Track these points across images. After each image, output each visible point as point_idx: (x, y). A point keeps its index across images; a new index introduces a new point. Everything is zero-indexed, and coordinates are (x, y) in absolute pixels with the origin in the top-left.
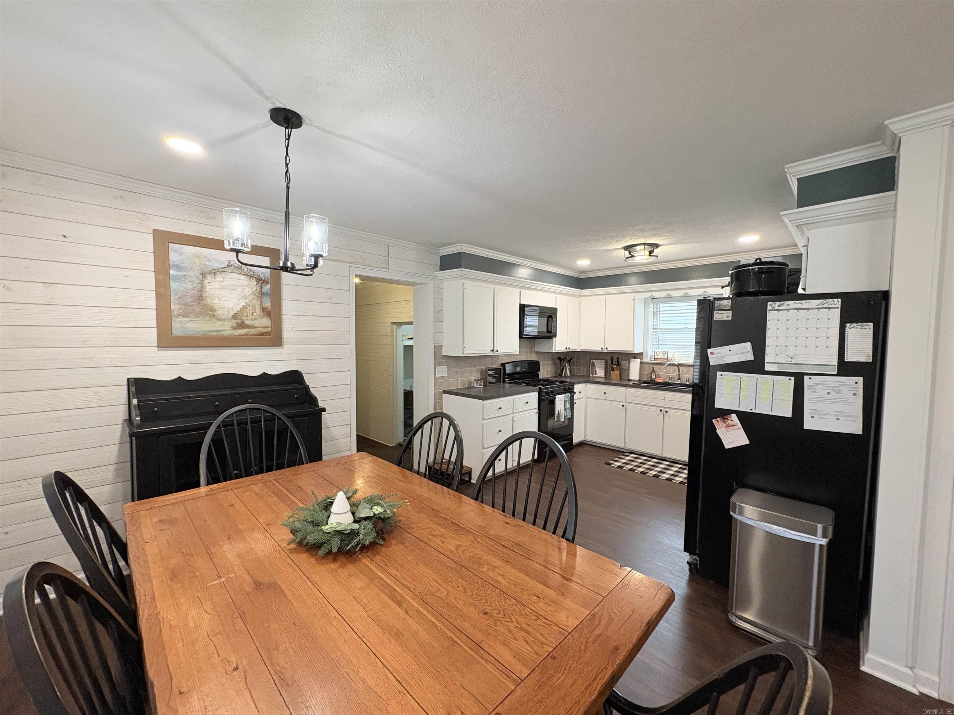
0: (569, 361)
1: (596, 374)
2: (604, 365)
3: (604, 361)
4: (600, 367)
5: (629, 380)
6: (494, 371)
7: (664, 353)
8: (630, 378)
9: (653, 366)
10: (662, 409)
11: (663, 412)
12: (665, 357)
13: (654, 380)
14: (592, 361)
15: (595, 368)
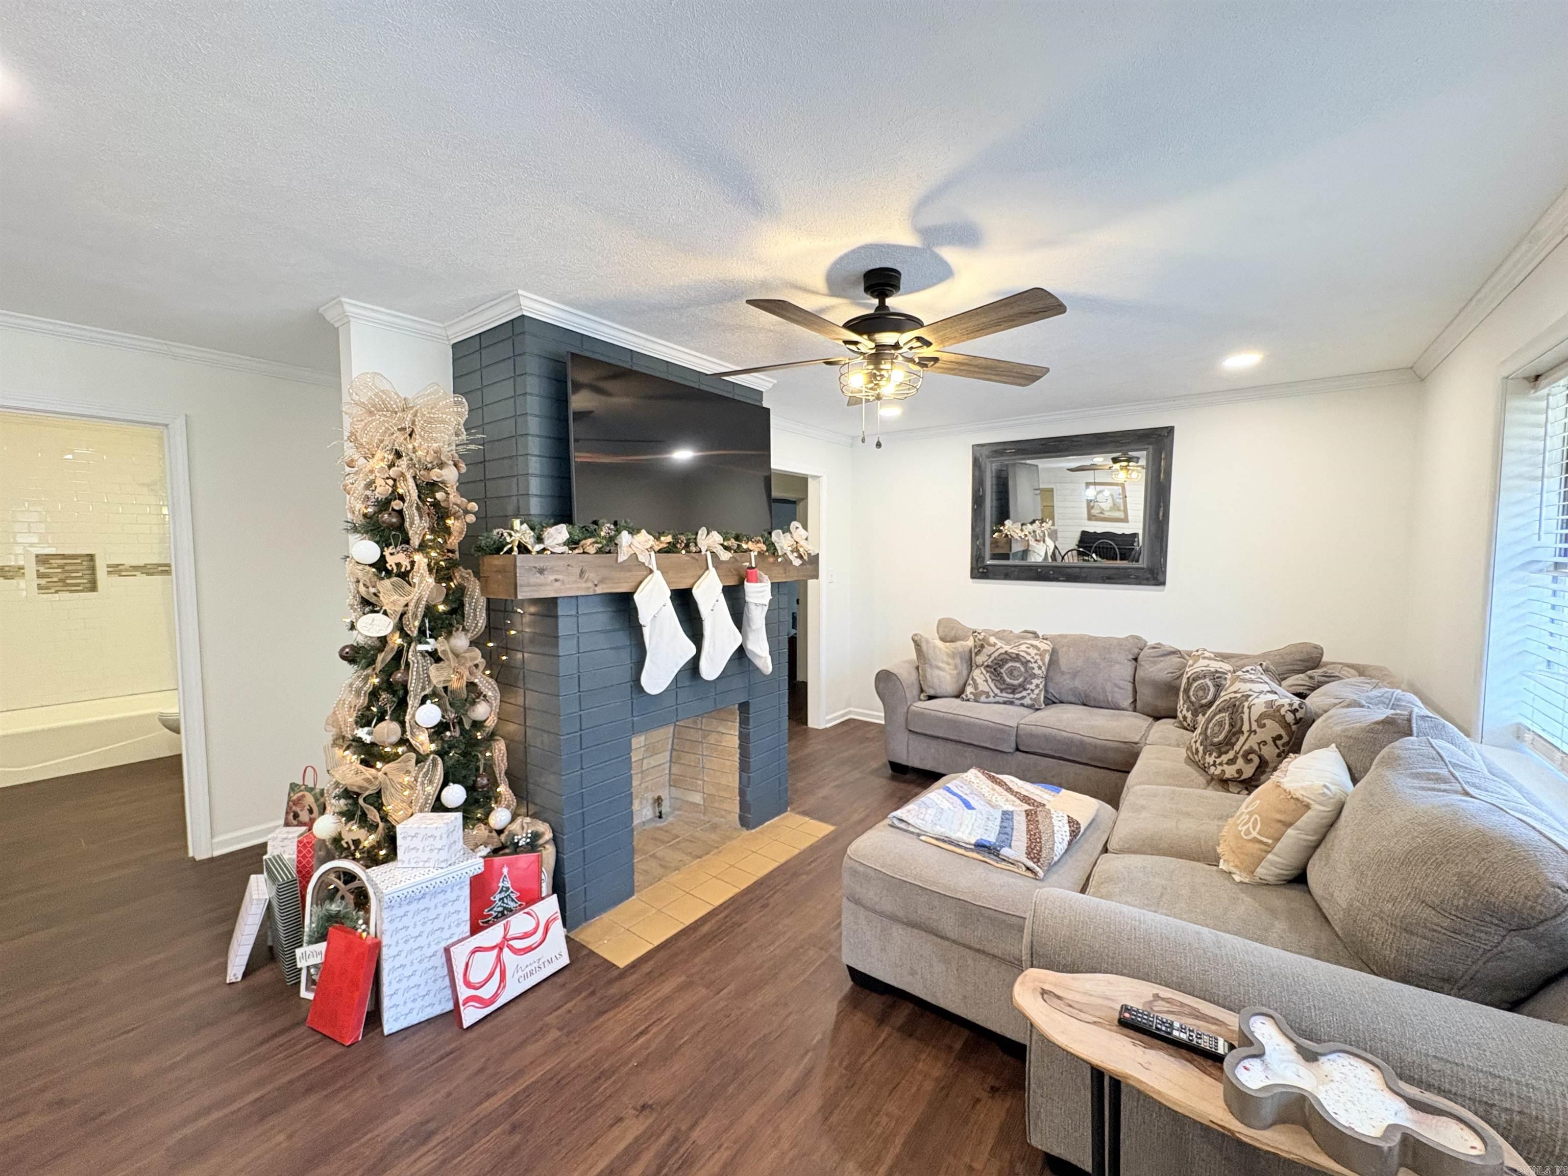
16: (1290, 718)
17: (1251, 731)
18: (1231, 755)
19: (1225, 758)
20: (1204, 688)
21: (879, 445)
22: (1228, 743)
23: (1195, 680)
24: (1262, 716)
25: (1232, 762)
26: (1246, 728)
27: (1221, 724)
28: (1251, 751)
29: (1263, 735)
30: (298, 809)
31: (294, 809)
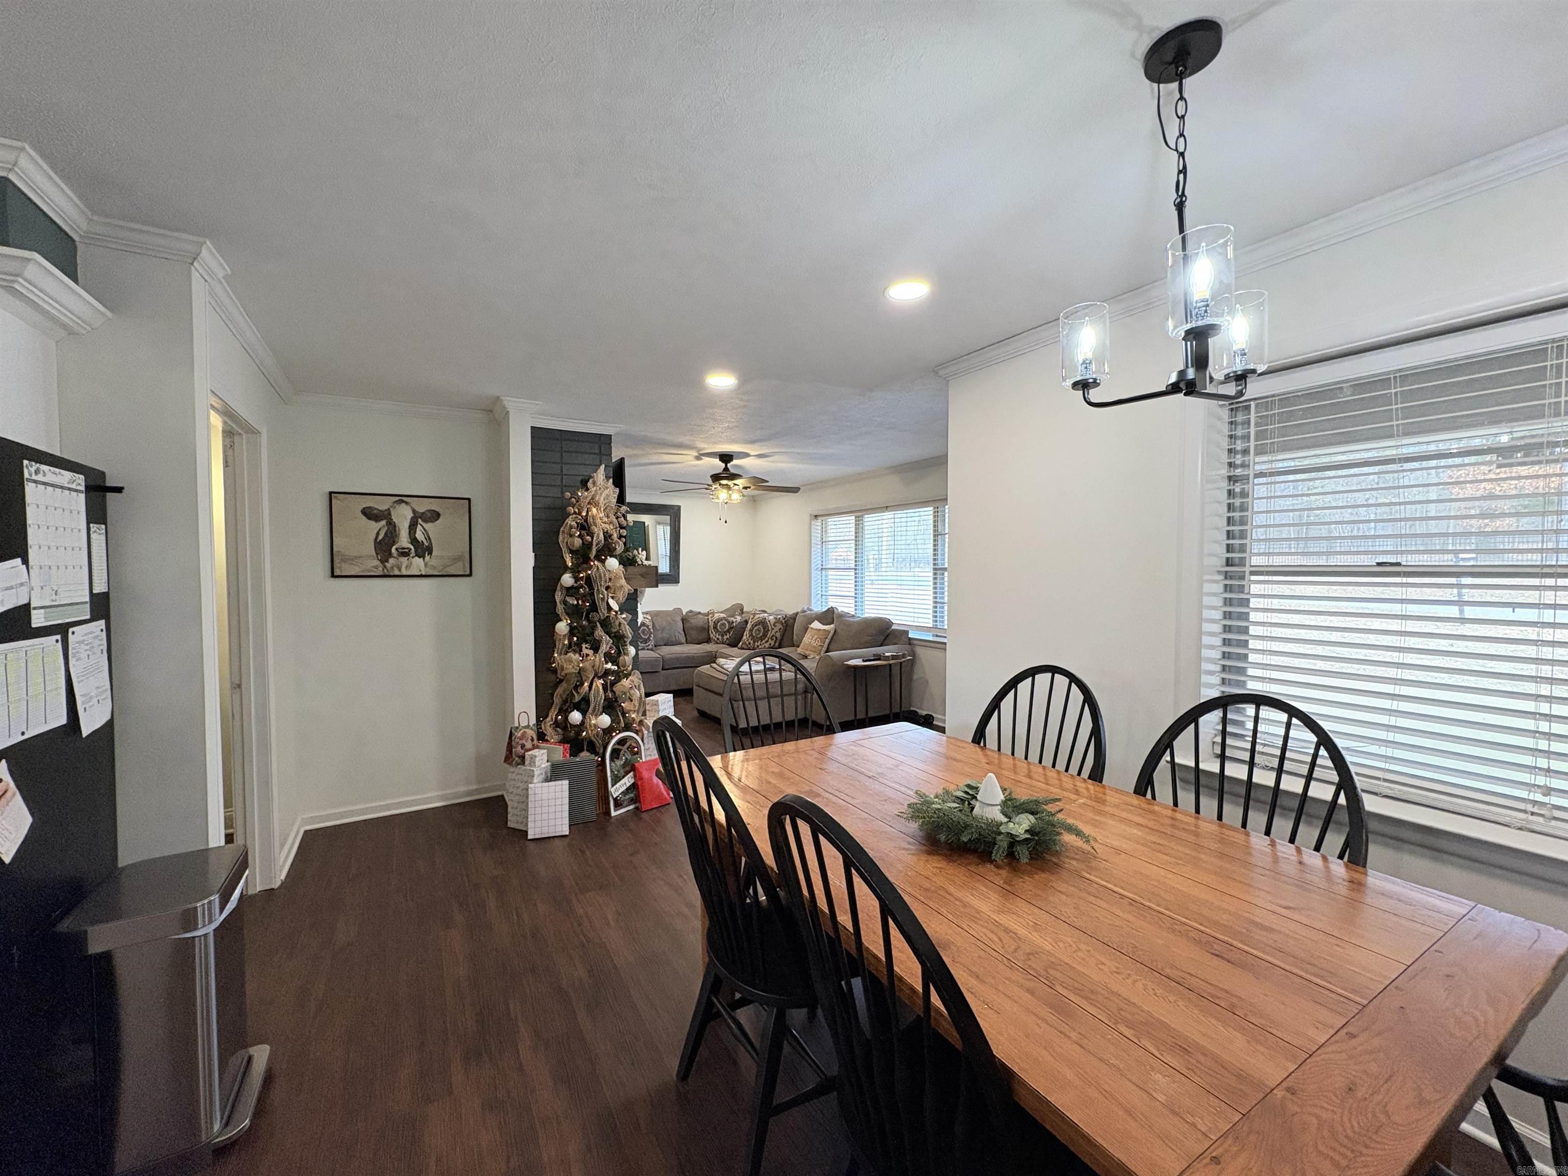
16: (783, 621)
17: (772, 629)
18: (766, 639)
19: (764, 641)
20: (723, 624)
21: (726, 522)
22: (765, 635)
23: (718, 622)
24: (775, 623)
25: (766, 642)
26: (770, 628)
27: (759, 630)
28: (773, 636)
29: (776, 629)
30: (524, 742)
31: (521, 742)
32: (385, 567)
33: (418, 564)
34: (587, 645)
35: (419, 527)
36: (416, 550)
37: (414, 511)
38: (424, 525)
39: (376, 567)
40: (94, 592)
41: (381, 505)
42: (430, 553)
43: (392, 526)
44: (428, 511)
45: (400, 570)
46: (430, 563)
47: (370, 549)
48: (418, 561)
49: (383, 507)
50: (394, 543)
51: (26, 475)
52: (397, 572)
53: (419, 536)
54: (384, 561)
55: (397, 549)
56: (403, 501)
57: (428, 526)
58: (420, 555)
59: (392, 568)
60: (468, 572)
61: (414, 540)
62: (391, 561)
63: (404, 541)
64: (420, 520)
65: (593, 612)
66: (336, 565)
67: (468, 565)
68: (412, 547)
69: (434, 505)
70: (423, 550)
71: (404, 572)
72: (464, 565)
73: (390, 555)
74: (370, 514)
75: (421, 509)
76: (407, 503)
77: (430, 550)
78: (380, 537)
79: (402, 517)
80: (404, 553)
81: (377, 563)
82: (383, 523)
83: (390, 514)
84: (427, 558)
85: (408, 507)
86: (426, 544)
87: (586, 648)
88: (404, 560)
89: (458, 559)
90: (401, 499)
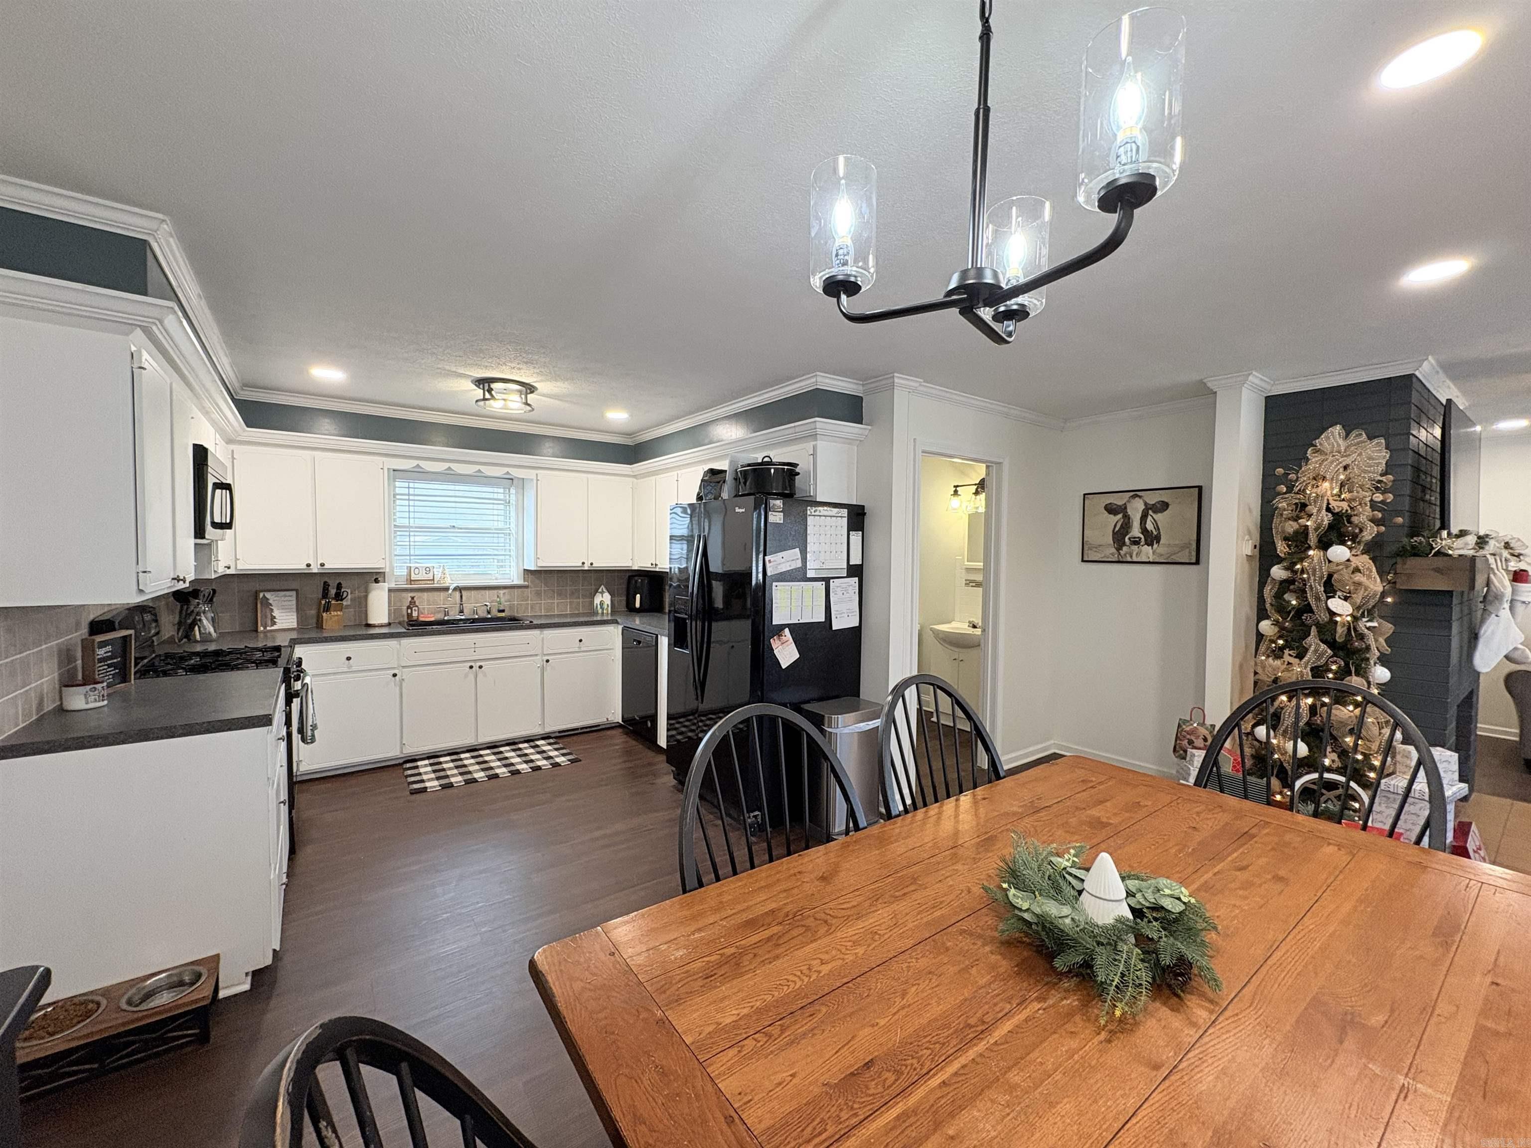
0: (210, 601)
1: (274, 623)
2: (294, 602)
3: (294, 593)
4: (283, 608)
5: (369, 626)
6: (109, 648)
7: (428, 570)
8: (371, 622)
9: (412, 594)
10: (473, 664)
11: (476, 668)
12: (430, 576)
13: (415, 618)
14: (261, 595)
15: (272, 610)
30: (1193, 738)
31: (1188, 737)
32: (1120, 554)
33: (1147, 552)
34: (1291, 652)
35: (1150, 518)
36: (1146, 540)
37: (1146, 504)
38: (1154, 516)
39: (1113, 554)
40: (851, 563)
41: (1118, 500)
42: (1158, 542)
43: (1127, 517)
44: (1158, 502)
45: (1131, 557)
46: (1158, 551)
47: (1110, 540)
48: (1147, 549)
49: (1120, 503)
50: (1127, 533)
51: (809, 513)
52: (1129, 559)
53: (1150, 526)
54: (1119, 549)
55: (1129, 539)
56: (1137, 496)
57: (1158, 517)
58: (1150, 544)
59: (1125, 555)
60: (1194, 560)
61: (1144, 531)
62: (1125, 548)
63: (1136, 531)
64: (1150, 512)
65: (1307, 613)
66: (1086, 552)
67: (1194, 554)
68: (1142, 536)
69: (1164, 497)
70: (1151, 539)
71: (1135, 559)
72: (1190, 553)
73: (1124, 544)
74: (1111, 510)
75: (1151, 502)
76: (1140, 497)
77: (1158, 539)
78: (1117, 529)
79: (1136, 509)
80: (1136, 542)
81: (1114, 550)
82: (1120, 516)
83: (1126, 508)
84: (1155, 546)
85: (1141, 501)
86: (1155, 533)
87: (1290, 655)
88: (1135, 548)
89: (1187, 546)
90: (1136, 494)
